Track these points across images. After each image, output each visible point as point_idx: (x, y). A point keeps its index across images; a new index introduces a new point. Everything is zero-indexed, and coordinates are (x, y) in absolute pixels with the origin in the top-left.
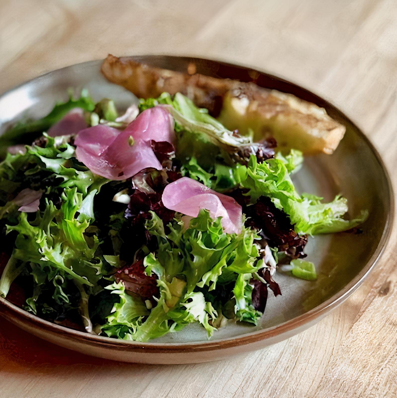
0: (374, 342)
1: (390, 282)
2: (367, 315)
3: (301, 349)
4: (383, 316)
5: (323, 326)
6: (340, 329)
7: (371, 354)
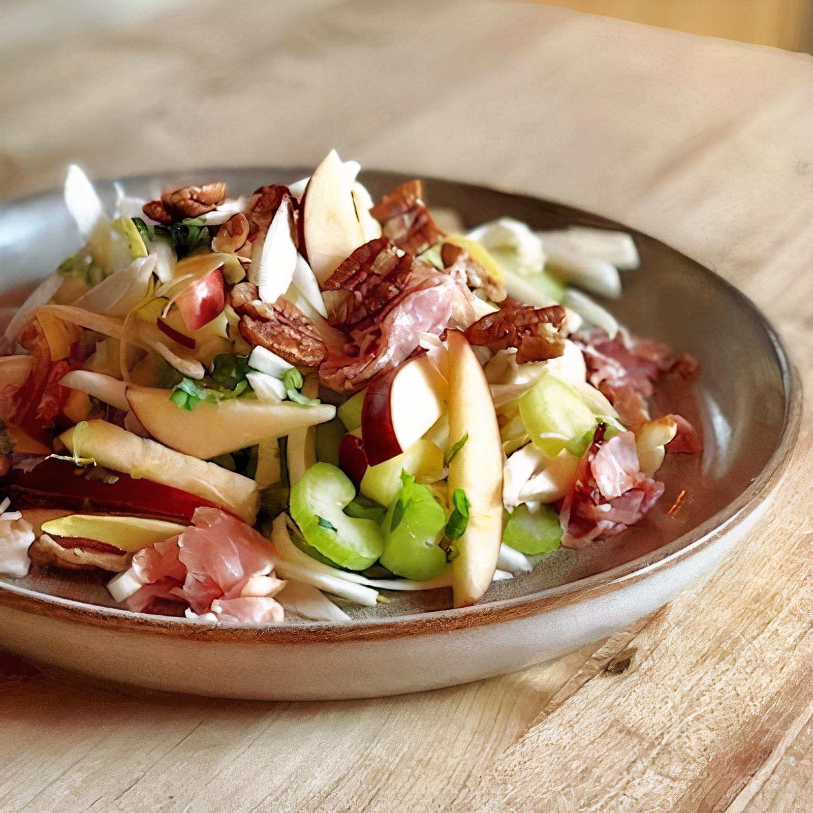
0: (573, 767)
1: (634, 650)
2: (567, 713)
3: (388, 772)
4: (604, 716)
5: (453, 729)
6: (494, 735)
7: (563, 789)
